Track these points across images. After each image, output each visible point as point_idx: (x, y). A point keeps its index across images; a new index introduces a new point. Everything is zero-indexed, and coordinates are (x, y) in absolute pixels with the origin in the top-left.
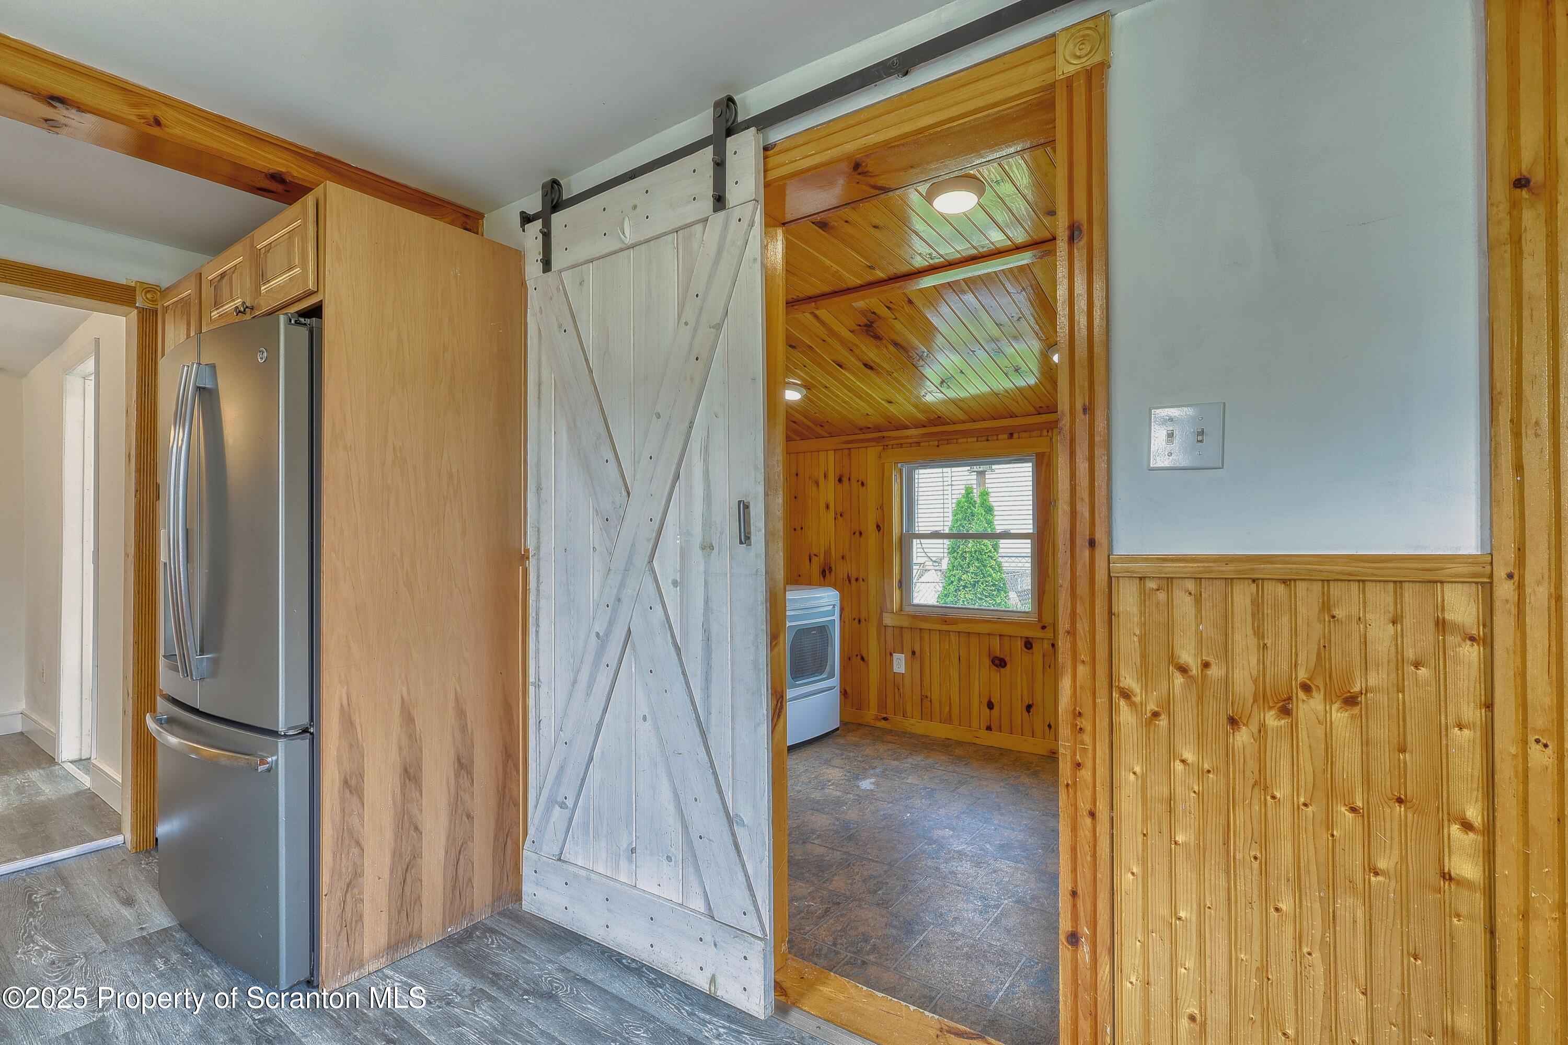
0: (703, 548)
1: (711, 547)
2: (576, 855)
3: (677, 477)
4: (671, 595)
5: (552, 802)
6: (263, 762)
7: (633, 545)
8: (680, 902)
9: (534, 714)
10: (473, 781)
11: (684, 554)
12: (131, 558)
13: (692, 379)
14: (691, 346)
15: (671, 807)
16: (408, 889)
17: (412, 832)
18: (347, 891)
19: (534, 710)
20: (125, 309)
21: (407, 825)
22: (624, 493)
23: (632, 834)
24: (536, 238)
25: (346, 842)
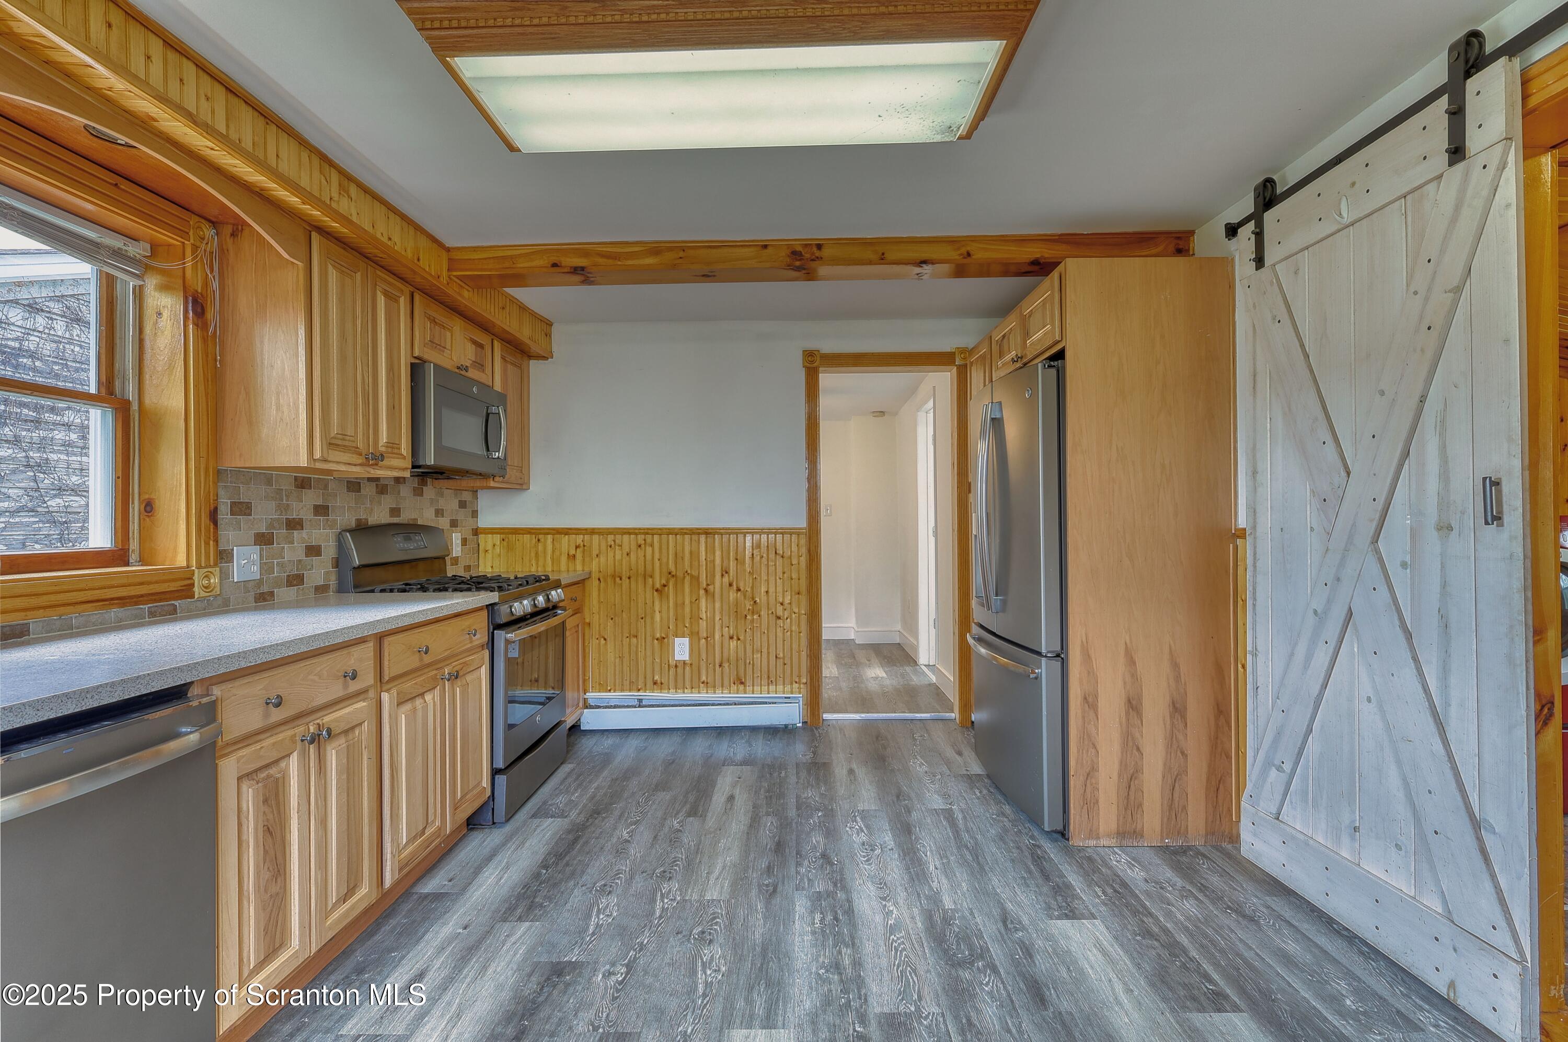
0: (1439, 528)
1: (1450, 528)
2: (1294, 817)
3: (1406, 454)
4: (1400, 579)
5: (1268, 763)
6: (1033, 672)
7: (1354, 525)
8: (1412, 894)
9: (1251, 680)
10: (1186, 724)
11: (1415, 534)
12: (956, 532)
13: (1422, 350)
14: (1421, 318)
15: (1401, 795)
16: (1132, 793)
17: (1135, 751)
18: (1087, 778)
19: (1251, 676)
20: (949, 368)
21: (1130, 744)
22: (1343, 474)
23: (1354, 812)
24: (1249, 239)
25: (1086, 743)
